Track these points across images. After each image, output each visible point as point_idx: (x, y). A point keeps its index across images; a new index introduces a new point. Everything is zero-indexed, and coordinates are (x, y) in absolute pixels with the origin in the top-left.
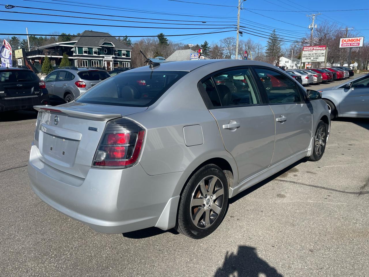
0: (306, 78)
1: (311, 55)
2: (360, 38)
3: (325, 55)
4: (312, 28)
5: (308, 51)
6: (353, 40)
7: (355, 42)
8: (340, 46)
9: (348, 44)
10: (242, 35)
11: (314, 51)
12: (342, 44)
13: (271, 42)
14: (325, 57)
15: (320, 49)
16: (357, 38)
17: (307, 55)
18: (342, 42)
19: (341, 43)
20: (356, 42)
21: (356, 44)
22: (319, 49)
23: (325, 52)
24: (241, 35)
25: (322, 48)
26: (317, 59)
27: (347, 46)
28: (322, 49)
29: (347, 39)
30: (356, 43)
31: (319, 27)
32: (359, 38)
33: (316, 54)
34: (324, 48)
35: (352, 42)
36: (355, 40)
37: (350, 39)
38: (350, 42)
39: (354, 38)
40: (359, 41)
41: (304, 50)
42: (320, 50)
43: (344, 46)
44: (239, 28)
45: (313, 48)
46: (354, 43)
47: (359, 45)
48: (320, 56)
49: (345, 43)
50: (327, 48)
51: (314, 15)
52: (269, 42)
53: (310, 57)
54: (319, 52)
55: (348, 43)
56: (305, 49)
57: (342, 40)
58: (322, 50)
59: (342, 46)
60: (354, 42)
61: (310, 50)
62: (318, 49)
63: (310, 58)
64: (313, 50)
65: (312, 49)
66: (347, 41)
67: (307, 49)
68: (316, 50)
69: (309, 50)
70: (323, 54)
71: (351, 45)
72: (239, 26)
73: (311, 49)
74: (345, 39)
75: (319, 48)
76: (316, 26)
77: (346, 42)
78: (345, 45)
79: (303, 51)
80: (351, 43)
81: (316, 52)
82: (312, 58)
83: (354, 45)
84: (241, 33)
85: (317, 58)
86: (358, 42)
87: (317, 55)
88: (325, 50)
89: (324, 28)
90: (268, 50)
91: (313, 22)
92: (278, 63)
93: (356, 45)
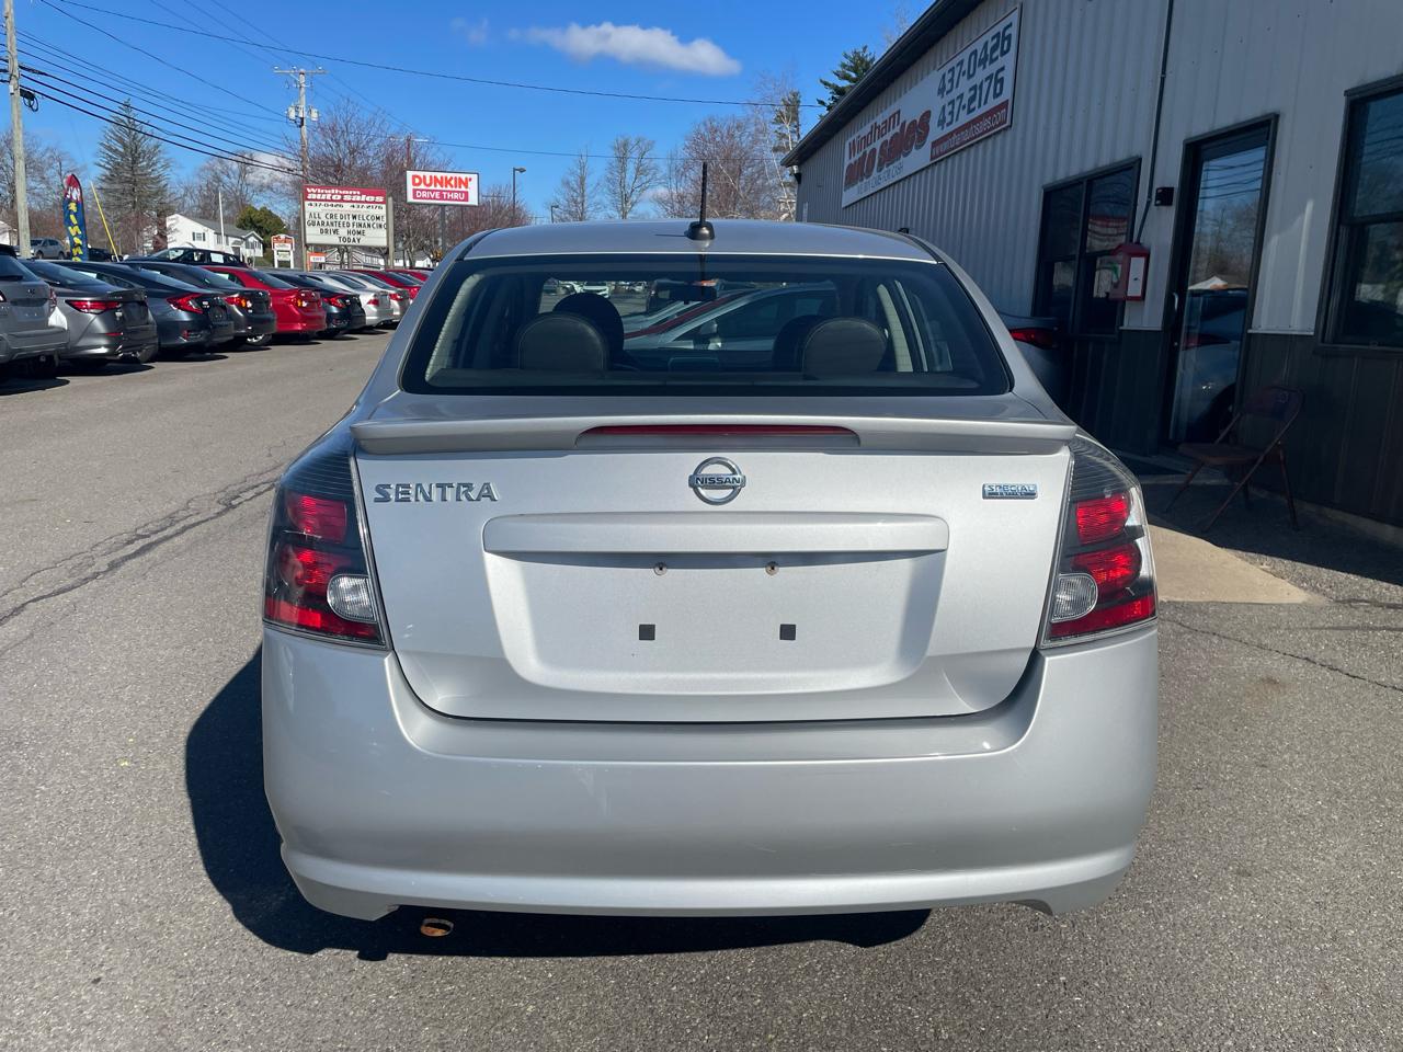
0: (369, 303)
1: (339, 220)
2: (468, 176)
3: (387, 224)
4: (302, 119)
5: (323, 203)
6: (448, 182)
7: (454, 189)
8: (410, 199)
9: (433, 191)
10: (35, 107)
11: (347, 206)
12: (415, 191)
13: (121, 150)
14: (387, 229)
15: (366, 202)
16: (458, 175)
17: (324, 219)
18: (414, 184)
19: (410, 187)
20: (458, 189)
21: (456, 196)
22: (363, 199)
23: (383, 212)
24: (31, 106)
25: (372, 198)
26: (363, 238)
27: (430, 198)
28: (374, 202)
29: (428, 174)
30: (458, 192)
31: (327, 121)
32: (463, 176)
33: (354, 217)
34: (380, 199)
35: (444, 188)
36: (453, 182)
37: (439, 175)
38: (439, 187)
39: (449, 175)
40: (466, 187)
41: (309, 197)
42: (365, 205)
43: (421, 198)
44: (16, 73)
45: (342, 195)
46: (451, 192)
47: (466, 199)
48: (369, 225)
49: (422, 186)
50: (390, 199)
51: (302, 70)
52: (110, 149)
53: (334, 228)
54: (364, 210)
55: (432, 187)
56: (314, 196)
57: (414, 177)
58: (374, 205)
59: (415, 197)
60: (449, 188)
61: (332, 200)
62: (358, 198)
63: (336, 232)
64: (342, 200)
65: (339, 197)
66: (428, 182)
67: (319, 197)
68: (351, 201)
69: (326, 200)
70: (378, 218)
71: (442, 198)
72: (16, 65)
73: (334, 197)
74: (421, 174)
75: (364, 196)
76: (314, 115)
77: (425, 184)
78: (424, 194)
79: (307, 203)
80: (441, 191)
81: (355, 211)
82: (343, 232)
83: (450, 199)
84: (28, 95)
85: (359, 233)
86: (463, 189)
87: (357, 221)
88: (384, 206)
89: (346, 126)
90: (110, 179)
91: (304, 99)
92: (163, 235)
93: (460, 200)
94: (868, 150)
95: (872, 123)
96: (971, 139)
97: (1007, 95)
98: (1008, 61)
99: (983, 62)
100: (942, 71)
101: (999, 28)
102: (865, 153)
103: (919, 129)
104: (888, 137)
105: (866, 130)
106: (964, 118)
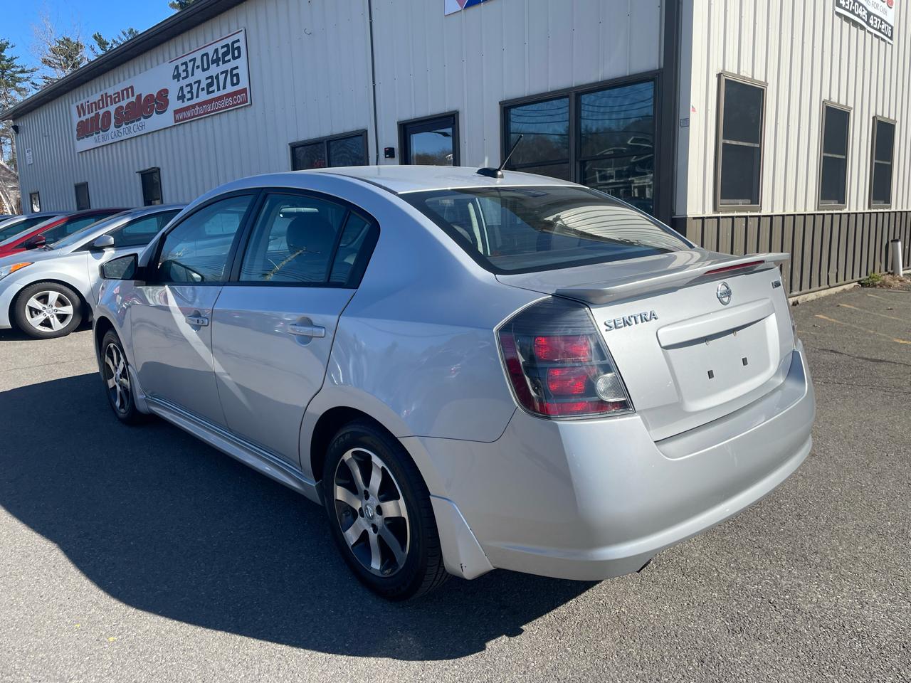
94: (101, 112)
95: (103, 92)
96: (214, 111)
97: (243, 84)
98: (241, 63)
99: (216, 61)
100: (175, 64)
101: (229, 41)
102: (97, 115)
103: (159, 102)
104: (124, 103)
105: (95, 97)
106: (204, 96)
